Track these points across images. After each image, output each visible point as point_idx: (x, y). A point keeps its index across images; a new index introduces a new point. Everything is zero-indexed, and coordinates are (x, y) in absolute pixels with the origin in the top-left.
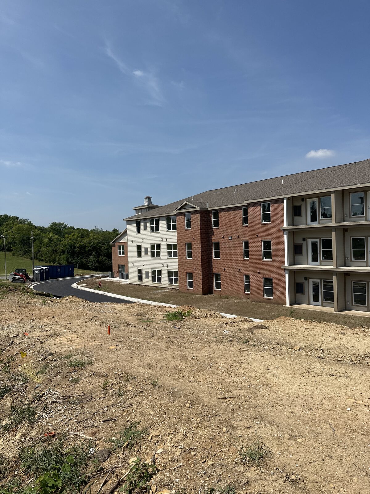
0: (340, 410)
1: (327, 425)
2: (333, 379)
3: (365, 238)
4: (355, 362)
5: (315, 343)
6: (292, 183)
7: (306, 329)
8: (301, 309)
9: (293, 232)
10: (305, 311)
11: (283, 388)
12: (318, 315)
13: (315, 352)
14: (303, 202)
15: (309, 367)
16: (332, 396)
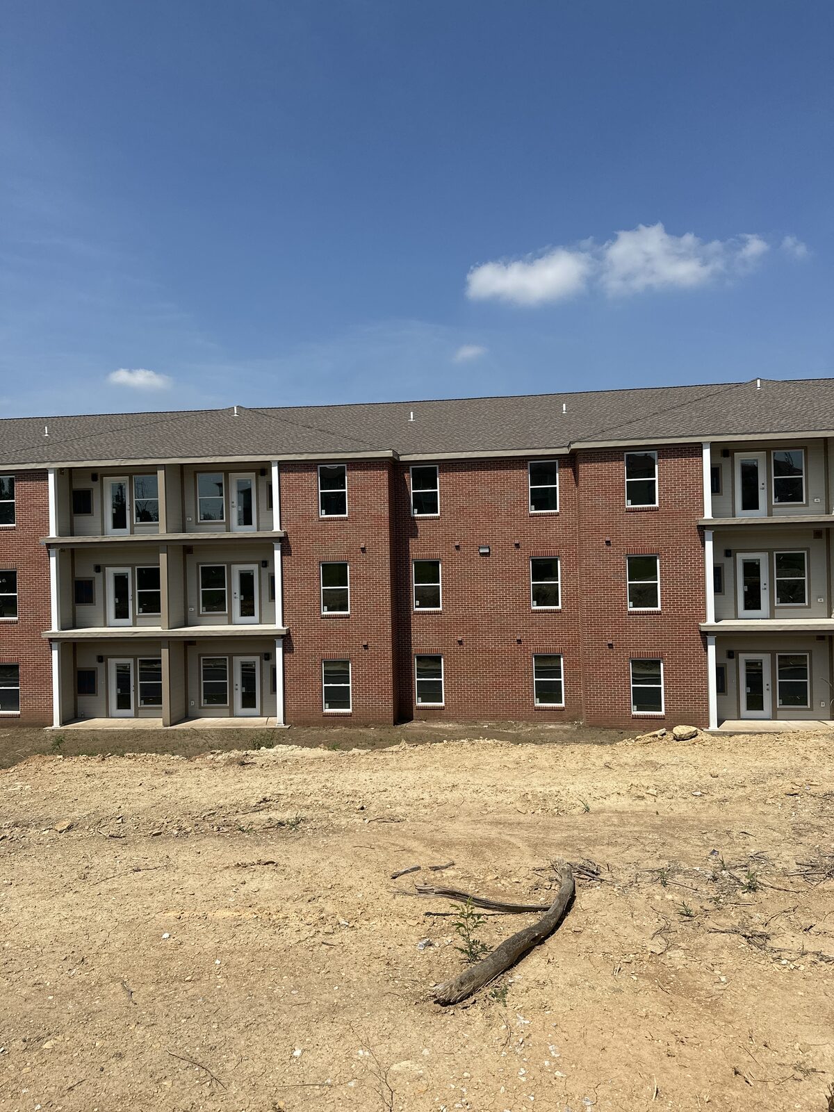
0: (148, 943)
1: (115, 987)
2: (140, 877)
3: (226, 565)
4: (188, 829)
5: (105, 806)
6: (70, 436)
7: (88, 776)
8: (88, 731)
9: (73, 550)
10: (98, 733)
11: (18, 931)
12: (128, 740)
13: (104, 826)
14: (95, 483)
15: (86, 864)
16: (132, 917)
